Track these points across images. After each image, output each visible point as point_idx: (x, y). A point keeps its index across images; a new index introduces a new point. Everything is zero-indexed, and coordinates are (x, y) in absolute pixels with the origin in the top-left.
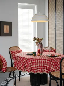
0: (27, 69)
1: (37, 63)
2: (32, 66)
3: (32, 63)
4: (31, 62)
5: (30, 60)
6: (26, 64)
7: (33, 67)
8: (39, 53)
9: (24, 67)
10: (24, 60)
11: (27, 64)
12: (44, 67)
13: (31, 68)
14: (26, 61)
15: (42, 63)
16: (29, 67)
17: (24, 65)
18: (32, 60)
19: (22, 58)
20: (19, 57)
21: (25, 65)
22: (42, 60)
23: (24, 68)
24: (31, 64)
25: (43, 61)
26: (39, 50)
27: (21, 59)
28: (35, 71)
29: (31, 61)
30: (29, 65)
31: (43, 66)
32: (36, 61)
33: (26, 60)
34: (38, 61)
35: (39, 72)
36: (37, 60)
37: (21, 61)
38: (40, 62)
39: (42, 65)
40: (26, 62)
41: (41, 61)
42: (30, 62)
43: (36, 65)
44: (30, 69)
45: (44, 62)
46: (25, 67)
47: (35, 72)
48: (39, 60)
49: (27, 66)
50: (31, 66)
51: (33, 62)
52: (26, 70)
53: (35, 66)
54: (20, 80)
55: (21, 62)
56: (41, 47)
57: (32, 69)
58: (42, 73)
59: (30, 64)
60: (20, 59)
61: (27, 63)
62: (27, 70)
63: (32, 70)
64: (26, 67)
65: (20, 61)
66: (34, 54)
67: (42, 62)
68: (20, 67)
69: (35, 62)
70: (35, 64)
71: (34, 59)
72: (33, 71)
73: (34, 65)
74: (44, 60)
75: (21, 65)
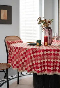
0: (26, 67)
1: (42, 57)
2: (34, 62)
3: (34, 56)
4: (32, 55)
5: (31, 52)
6: (24, 58)
7: (36, 64)
8: (47, 42)
9: (21, 63)
10: (21, 52)
11: (26, 59)
12: (55, 64)
13: (33, 64)
14: (25, 53)
15: (52, 56)
16: (29, 63)
17: (21, 60)
18: (34, 51)
19: (18, 49)
20: (15, 47)
21: (23, 60)
22: (51, 50)
23: (20, 65)
24: (33, 59)
25: (52, 52)
26: (47, 37)
27: (17, 51)
28: (40, 69)
29: (33, 53)
30: (30, 60)
31: (54, 62)
32: (42, 53)
33: (25, 51)
34: (45, 53)
35: (46, 73)
36: (43, 51)
37: (17, 53)
38: (47, 54)
39: (52, 60)
40: (24, 56)
41: (49, 52)
42: (30, 54)
43: (40, 60)
44: (30, 66)
45: (54, 54)
46: (23, 63)
47: (39, 72)
48: (47, 50)
49: (25, 61)
50: (32, 61)
51: (35, 54)
52: (24, 68)
53: (39, 62)
54: (18, 83)
55: (17, 55)
56: (50, 34)
57: (35, 66)
58: (51, 74)
59: (31, 58)
60: (15, 50)
61: (26, 56)
62: (26, 69)
63: (34, 68)
64: (25, 64)
65: (15, 53)
66: (38, 44)
67: (51, 54)
68: (15, 63)
69: (40, 55)
70: (39, 58)
71: (38, 50)
72: (36, 70)
73: (38, 60)
74: (54, 50)
75: (17, 60)
